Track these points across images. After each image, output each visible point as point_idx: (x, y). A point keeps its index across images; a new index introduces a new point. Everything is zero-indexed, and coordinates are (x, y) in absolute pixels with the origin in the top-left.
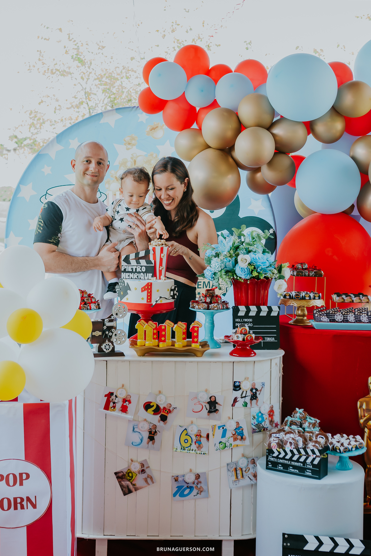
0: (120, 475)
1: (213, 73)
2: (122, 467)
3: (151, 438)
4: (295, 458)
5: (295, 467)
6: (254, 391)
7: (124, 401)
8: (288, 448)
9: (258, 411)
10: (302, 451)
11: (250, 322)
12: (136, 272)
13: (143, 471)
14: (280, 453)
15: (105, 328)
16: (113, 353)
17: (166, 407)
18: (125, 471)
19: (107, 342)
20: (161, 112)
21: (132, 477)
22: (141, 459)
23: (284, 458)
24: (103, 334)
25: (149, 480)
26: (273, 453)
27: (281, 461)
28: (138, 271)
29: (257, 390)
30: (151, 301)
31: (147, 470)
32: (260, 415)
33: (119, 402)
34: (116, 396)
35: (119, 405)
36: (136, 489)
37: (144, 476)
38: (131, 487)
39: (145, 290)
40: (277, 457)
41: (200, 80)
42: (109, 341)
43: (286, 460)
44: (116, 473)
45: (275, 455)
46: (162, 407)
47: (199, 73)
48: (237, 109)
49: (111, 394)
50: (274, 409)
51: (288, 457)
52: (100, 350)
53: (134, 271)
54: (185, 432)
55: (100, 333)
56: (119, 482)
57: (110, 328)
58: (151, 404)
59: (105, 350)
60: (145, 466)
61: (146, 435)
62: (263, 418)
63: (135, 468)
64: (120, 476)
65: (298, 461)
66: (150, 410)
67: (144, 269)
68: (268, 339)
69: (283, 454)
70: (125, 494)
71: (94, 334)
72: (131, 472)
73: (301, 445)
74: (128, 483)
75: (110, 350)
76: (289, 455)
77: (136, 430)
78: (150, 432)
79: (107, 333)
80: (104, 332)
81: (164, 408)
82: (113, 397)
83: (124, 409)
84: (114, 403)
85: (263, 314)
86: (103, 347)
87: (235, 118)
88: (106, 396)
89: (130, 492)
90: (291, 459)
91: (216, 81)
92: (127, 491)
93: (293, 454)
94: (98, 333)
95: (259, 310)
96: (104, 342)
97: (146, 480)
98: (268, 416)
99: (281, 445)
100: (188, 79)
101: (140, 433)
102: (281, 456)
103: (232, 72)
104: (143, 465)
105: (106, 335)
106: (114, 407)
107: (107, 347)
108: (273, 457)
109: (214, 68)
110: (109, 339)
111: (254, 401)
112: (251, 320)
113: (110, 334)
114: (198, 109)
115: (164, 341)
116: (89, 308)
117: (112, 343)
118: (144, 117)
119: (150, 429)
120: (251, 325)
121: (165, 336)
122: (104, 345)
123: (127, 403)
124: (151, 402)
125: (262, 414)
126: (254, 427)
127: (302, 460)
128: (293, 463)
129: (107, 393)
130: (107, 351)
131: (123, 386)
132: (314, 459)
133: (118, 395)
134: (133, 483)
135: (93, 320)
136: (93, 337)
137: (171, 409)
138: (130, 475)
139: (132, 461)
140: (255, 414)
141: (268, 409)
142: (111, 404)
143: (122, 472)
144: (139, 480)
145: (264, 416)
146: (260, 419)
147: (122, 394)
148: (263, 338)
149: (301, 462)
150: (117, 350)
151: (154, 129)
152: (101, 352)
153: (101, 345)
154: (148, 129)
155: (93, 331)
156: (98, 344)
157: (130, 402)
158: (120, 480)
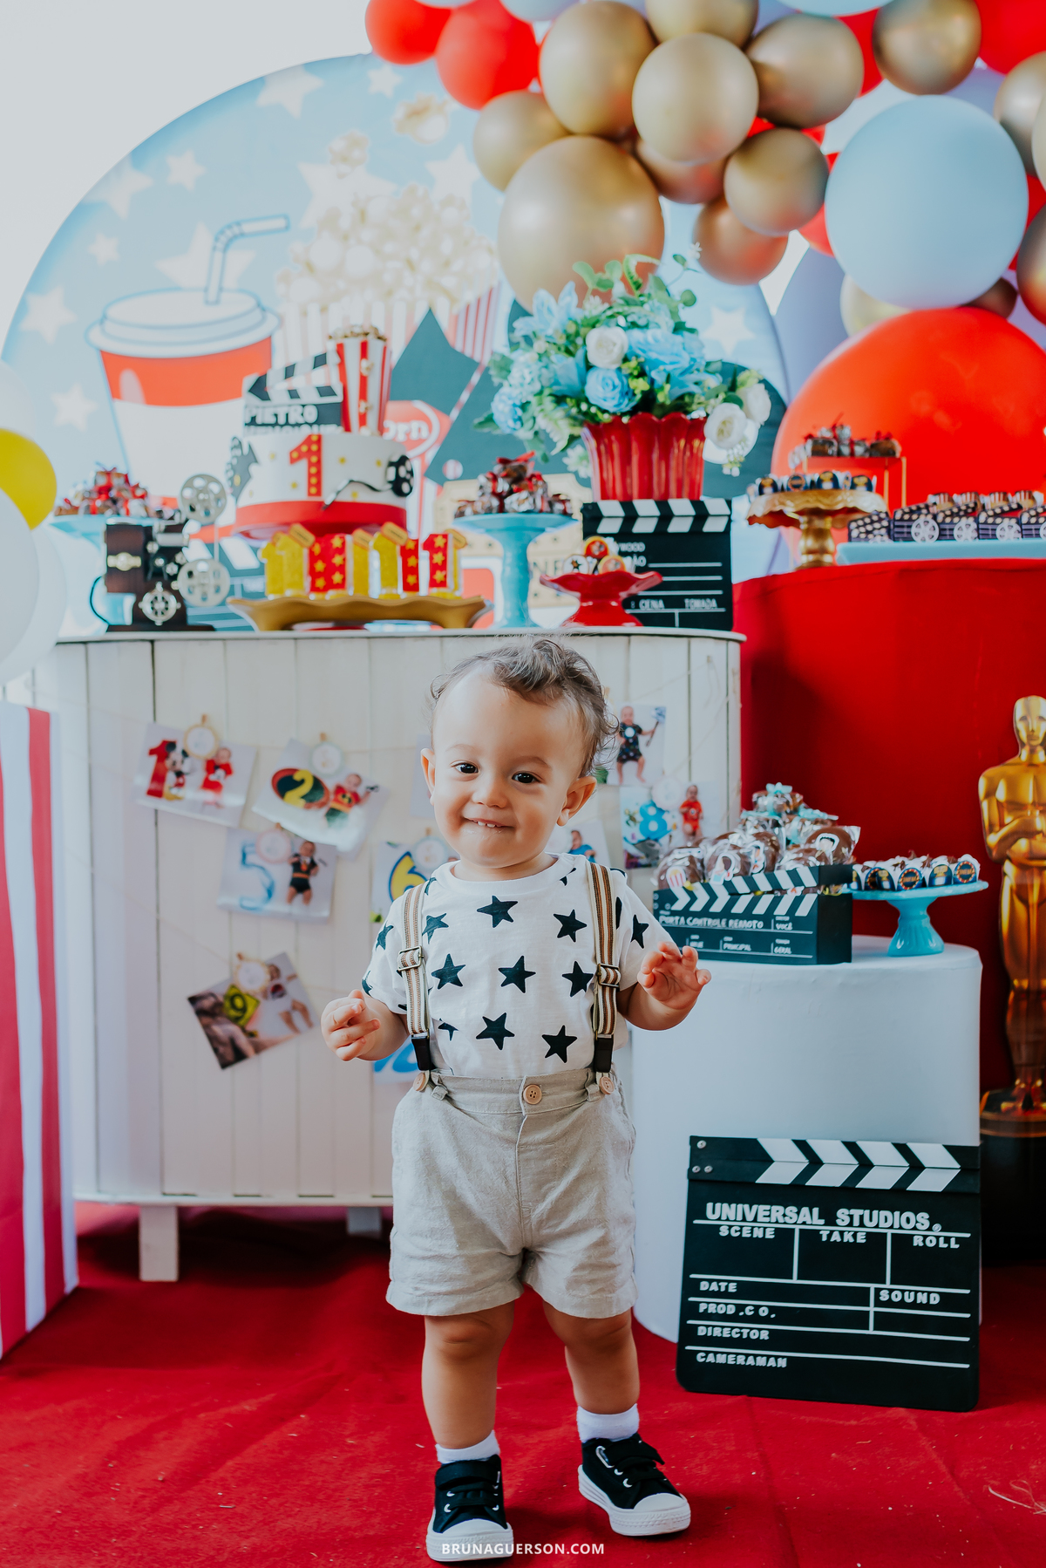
0: (207, 1003)
2: (212, 980)
3: (300, 886)
4: (739, 908)
5: (739, 937)
6: (630, 732)
7: (211, 766)
8: (717, 878)
9: (644, 800)
10: (763, 883)
11: (639, 554)
12: (287, 423)
13: (277, 990)
14: (693, 898)
15: (152, 548)
16: (179, 622)
17: (345, 785)
18: (221, 992)
19: (159, 591)
21: (244, 1010)
22: (269, 953)
23: (705, 913)
24: (146, 564)
25: (297, 1018)
26: (674, 899)
27: (699, 922)
28: (292, 421)
29: (638, 730)
30: (319, 493)
31: (290, 988)
32: (652, 811)
33: (192, 771)
34: (185, 754)
36: (259, 1048)
37: (282, 1004)
38: (243, 1041)
39: (300, 458)
40: (686, 912)
42: (167, 587)
43: (714, 916)
44: (193, 999)
45: (678, 906)
46: (330, 785)
50: (701, 798)
51: (717, 907)
52: (137, 613)
53: (282, 420)
54: (406, 865)
55: (137, 562)
56: (206, 1027)
57: (170, 553)
58: (297, 777)
59: (151, 613)
60: (285, 973)
61: (284, 875)
62: (663, 825)
63: (254, 980)
64: (208, 1009)
65: (748, 914)
66: (294, 795)
67: (312, 415)
68: (695, 606)
69: (703, 898)
70: (225, 1064)
71: (113, 562)
72: (239, 995)
73: (759, 860)
74: (233, 1029)
75: (171, 612)
76: (723, 897)
77: (251, 859)
78: (297, 866)
79: (159, 563)
80: (147, 558)
81: (340, 790)
82: (176, 755)
84: (179, 774)
85: (680, 526)
86: (146, 606)
88: (152, 752)
89: (239, 1056)
90: (726, 913)
92: (230, 1055)
93: (735, 895)
94: (125, 561)
95: (666, 516)
96: (151, 588)
97: (288, 1019)
98: (679, 819)
99: (697, 872)
101: (262, 868)
102: (697, 907)
104: (275, 972)
105: (159, 573)
106: (180, 786)
107: (160, 604)
108: (674, 913)
110: (166, 580)
111: (630, 766)
112: (640, 547)
113: (171, 569)
115: (342, 585)
117: (178, 594)
118: (386, 75)
119: (297, 855)
120: (642, 561)
121: (342, 569)
122: (148, 597)
123: (220, 773)
124: (295, 771)
125: (661, 811)
126: (633, 851)
127: (760, 909)
128: (735, 924)
129: (156, 743)
130: (159, 617)
131: (204, 718)
132: (797, 901)
133: (191, 750)
134: (250, 1028)
135: (111, 525)
136: (112, 572)
137: (361, 791)
138: (239, 1003)
139: (240, 957)
140: (635, 809)
141: (680, 798)
142: (171, 777)
143: (212, 995)
144: (267, 1019)
145: (666, 817)
146: (653, 826)
147: (201, 748)
148: (678, 602)
149: (758, 917)
150: (193, 615)
151: (417, 113)
152: (141, 621)
153: (139, 599)
154: (400, 113)
155: (112, 552)
156: (129, 600)
157: (228, 769)
158: (207, 1020)
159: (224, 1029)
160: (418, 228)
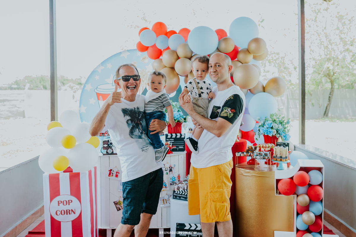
0: (116, 203)
1: (168, 34)
4: (183, 194)
5: (183, 197)
6: (171, 168)
7: (117, 173)
8: (181, 190)
9: (173, 176)
10: (186, 191)
11: (173, 140)
14: (178, 192)
15: (109, 143)
16: (112, 153)
18: (118, 201)
19: (110, 149)
20: (146, 52)
21: (121, 204)
23: (179, 194)
24: (108, 146)
26: (175, 192)
27: (178, 195)
29: (172, 167)
32: (174, 178)
33: (114, 173)
34: (113, 171)
35: (114, 175)
36: (122, 208)
38: (120, 208)
40: (177, 194)
41: (162, 37)
42: (111, 148)
43: (180, 194)
44: (114, 202)
45: (176, 193)
47: (162, 35)
48: (176, 50)
49: (111, 170)
50: (180, 175)
51: (181, 193)
52: (107, 152)
55: (107, 145)
56: (115, 206)
59: (109, 152)
62: (175, 179)
65: (184, 195)
68: (180, 147)
69: (179, 192)
70: (118, 211)
71: (104, 146)
73: (186, 188)
74: (119, 206)
76: (181, 192)
79: (110, 145)
80: (108, 145)
82: (112, 171)
83: (117, 176)
84: (112, 174)
85: (178, 137)
86: (108, 151)
87: (175, 54)
88: (109, 171)
89: (120, 210)
90: (182, 194)
91: (169, 38)
93: (183, 192)
94: (106, 146)
95: (176, 136)
98: (177, 178)
99: (178, 189)
100: (157, 36)
102: (178, 193)
103: (177, 33)
105: (110, 147)
106: (113, 175)
107: (110, 151)
108: (175, 194)
109: (169, 32)
110: (111, 147)
111: (171, 172)
112: (173, 139)
113: (111, 146)
114: (162, 50)
116: (104, 135)
117: (112, 149)
118: (139, 53)
120: (173, 141)
122: (109, 150)
123: (118, 173)
125: (175, 177)
126: (171, 183)
127: (186, 194)
128: (182, 196)
130: (110, 153)
131: (116, 167)
134: (121, 206)
135: (104, 140)
136: (104, 147)
138: (120, 203)
139: (120, 197)
140: (171, 177)
141: (177, 175)
142: (111, 174)
145: (175, 178)
146: (174, 179)
147: (115, 170)
148: (178, 147)
149: (185, 195)
150: (114, 152)
151: (144, 59)
152: (107, 153)
153: (107, 150)
154: (142, 59)
155: (104, 144)
156: (106, 150)
157: (119, 173)
158: (116, 205)
159: (118, 206)
160: (144, 75)
